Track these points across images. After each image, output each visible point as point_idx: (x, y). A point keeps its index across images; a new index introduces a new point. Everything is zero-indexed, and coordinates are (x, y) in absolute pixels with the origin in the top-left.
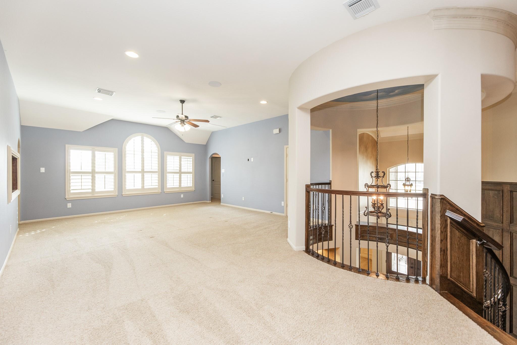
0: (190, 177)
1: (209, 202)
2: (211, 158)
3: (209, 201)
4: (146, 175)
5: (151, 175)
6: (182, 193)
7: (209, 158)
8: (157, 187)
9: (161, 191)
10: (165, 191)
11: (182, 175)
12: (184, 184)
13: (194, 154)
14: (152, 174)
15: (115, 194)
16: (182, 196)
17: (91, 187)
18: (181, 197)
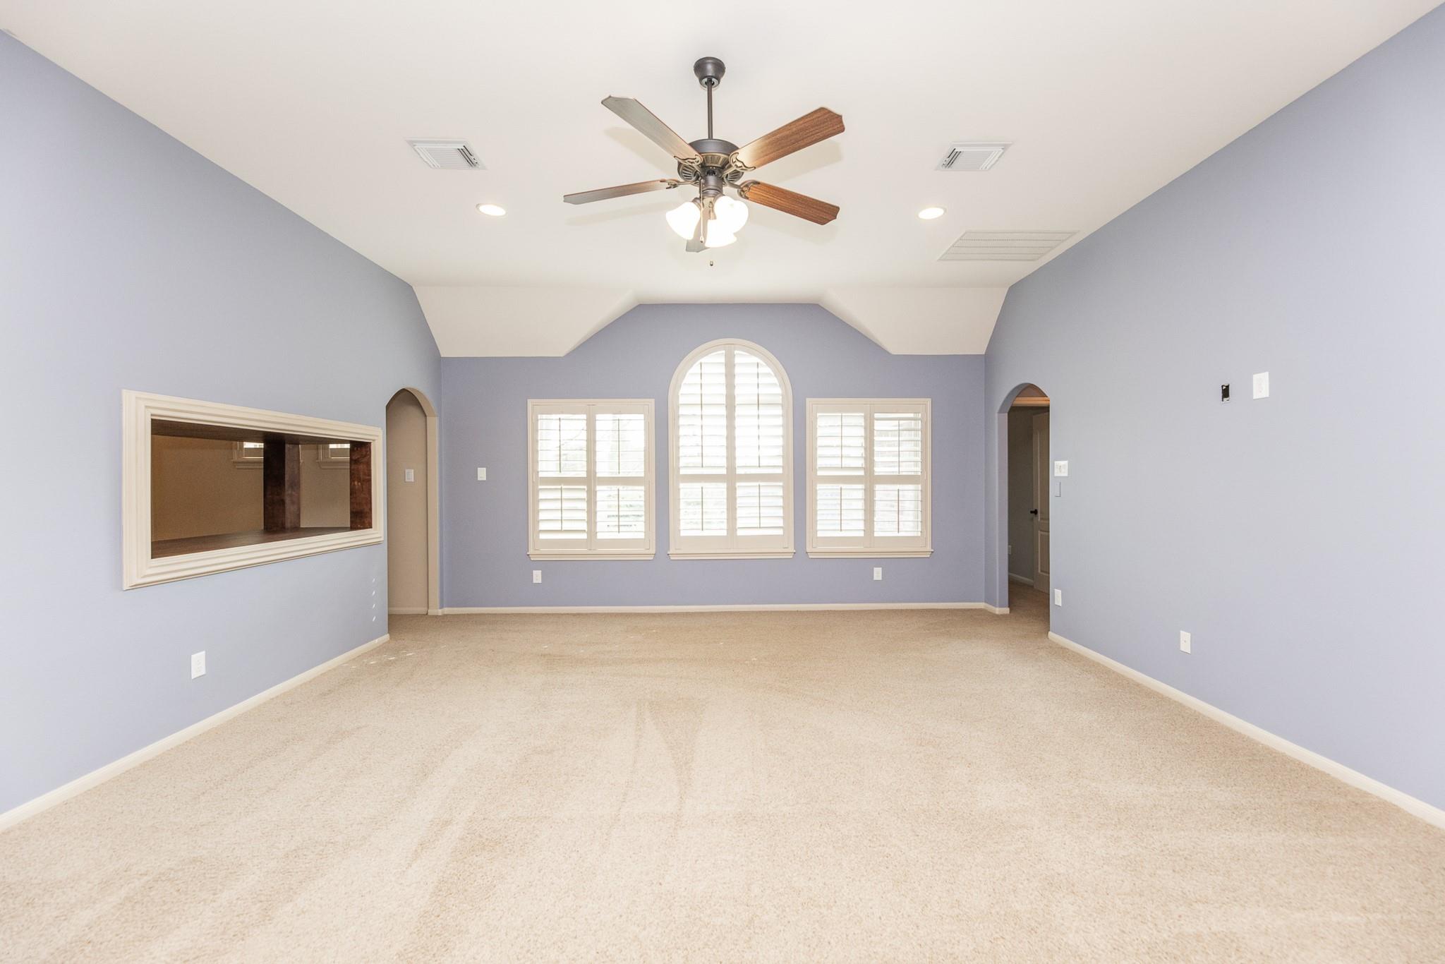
0: (911, 496)
1: (998, 611)
2: (1010, 409)
3: (1001, 606)
4: (742, 489)
5: (758, 488)
6: (878, 561)
7: (1000, 412)
8: (780, 532)
9: (795, 549)
10: (808, 550)
11: (878, 487)
12: (885, 528)
13: (929, 401)
14: (762, 484)
15: (647, 552)
16: (878, 574)
17: (584, 526)
18: (875, 578)
